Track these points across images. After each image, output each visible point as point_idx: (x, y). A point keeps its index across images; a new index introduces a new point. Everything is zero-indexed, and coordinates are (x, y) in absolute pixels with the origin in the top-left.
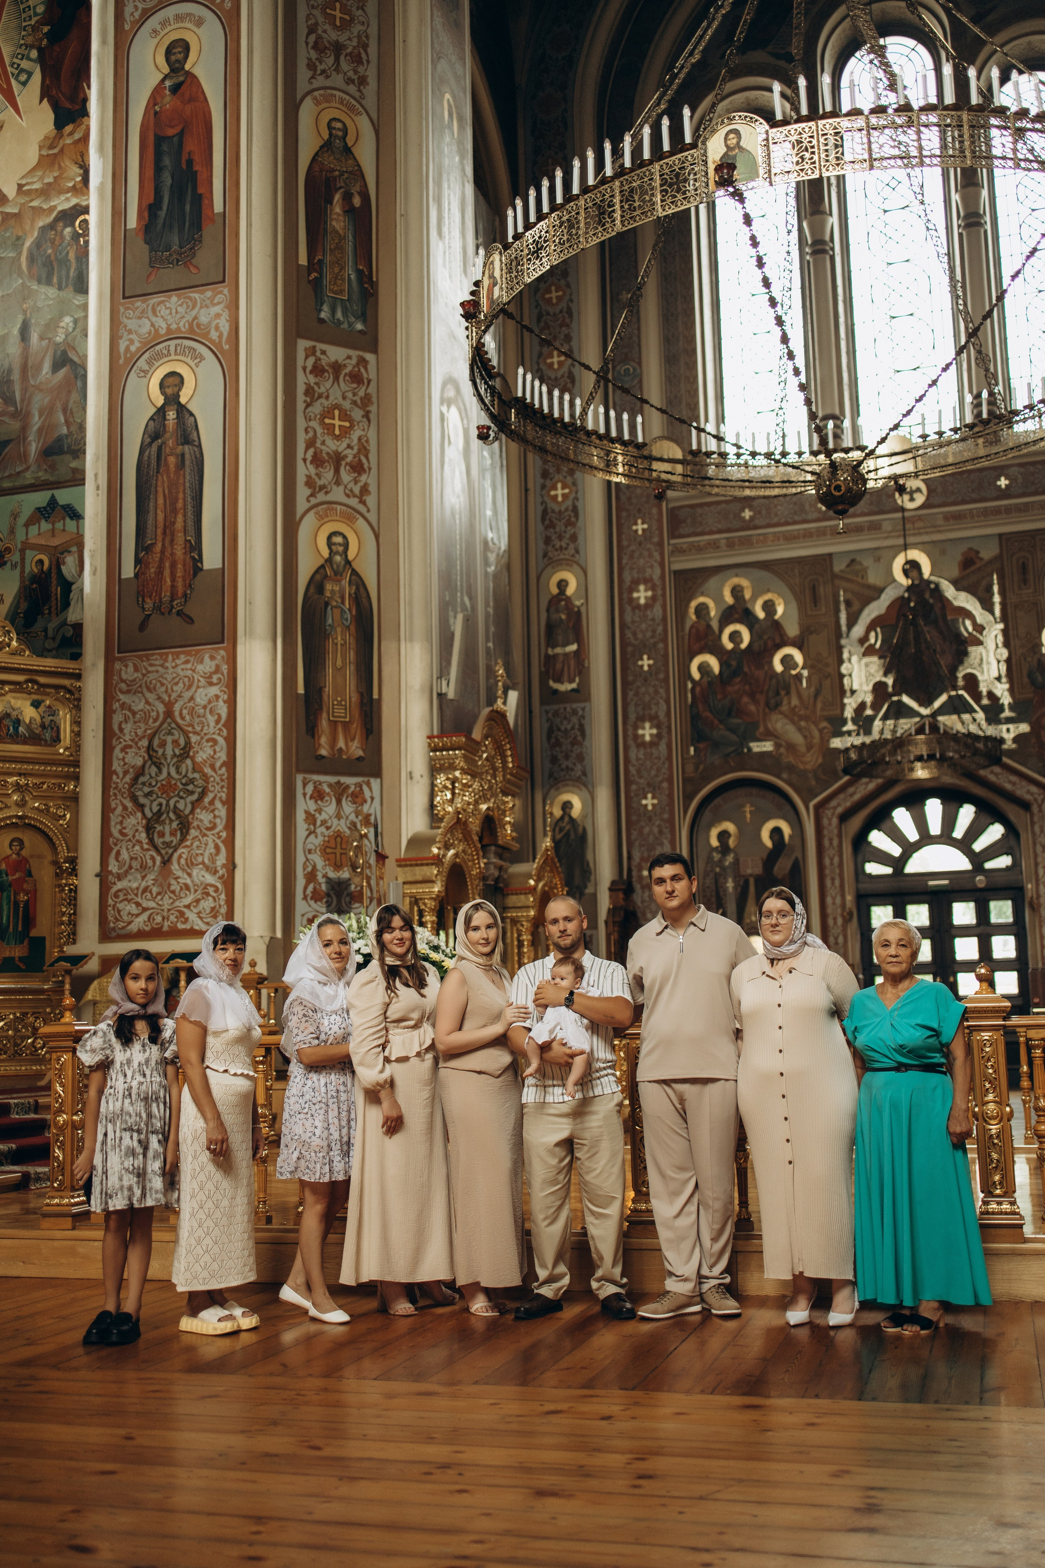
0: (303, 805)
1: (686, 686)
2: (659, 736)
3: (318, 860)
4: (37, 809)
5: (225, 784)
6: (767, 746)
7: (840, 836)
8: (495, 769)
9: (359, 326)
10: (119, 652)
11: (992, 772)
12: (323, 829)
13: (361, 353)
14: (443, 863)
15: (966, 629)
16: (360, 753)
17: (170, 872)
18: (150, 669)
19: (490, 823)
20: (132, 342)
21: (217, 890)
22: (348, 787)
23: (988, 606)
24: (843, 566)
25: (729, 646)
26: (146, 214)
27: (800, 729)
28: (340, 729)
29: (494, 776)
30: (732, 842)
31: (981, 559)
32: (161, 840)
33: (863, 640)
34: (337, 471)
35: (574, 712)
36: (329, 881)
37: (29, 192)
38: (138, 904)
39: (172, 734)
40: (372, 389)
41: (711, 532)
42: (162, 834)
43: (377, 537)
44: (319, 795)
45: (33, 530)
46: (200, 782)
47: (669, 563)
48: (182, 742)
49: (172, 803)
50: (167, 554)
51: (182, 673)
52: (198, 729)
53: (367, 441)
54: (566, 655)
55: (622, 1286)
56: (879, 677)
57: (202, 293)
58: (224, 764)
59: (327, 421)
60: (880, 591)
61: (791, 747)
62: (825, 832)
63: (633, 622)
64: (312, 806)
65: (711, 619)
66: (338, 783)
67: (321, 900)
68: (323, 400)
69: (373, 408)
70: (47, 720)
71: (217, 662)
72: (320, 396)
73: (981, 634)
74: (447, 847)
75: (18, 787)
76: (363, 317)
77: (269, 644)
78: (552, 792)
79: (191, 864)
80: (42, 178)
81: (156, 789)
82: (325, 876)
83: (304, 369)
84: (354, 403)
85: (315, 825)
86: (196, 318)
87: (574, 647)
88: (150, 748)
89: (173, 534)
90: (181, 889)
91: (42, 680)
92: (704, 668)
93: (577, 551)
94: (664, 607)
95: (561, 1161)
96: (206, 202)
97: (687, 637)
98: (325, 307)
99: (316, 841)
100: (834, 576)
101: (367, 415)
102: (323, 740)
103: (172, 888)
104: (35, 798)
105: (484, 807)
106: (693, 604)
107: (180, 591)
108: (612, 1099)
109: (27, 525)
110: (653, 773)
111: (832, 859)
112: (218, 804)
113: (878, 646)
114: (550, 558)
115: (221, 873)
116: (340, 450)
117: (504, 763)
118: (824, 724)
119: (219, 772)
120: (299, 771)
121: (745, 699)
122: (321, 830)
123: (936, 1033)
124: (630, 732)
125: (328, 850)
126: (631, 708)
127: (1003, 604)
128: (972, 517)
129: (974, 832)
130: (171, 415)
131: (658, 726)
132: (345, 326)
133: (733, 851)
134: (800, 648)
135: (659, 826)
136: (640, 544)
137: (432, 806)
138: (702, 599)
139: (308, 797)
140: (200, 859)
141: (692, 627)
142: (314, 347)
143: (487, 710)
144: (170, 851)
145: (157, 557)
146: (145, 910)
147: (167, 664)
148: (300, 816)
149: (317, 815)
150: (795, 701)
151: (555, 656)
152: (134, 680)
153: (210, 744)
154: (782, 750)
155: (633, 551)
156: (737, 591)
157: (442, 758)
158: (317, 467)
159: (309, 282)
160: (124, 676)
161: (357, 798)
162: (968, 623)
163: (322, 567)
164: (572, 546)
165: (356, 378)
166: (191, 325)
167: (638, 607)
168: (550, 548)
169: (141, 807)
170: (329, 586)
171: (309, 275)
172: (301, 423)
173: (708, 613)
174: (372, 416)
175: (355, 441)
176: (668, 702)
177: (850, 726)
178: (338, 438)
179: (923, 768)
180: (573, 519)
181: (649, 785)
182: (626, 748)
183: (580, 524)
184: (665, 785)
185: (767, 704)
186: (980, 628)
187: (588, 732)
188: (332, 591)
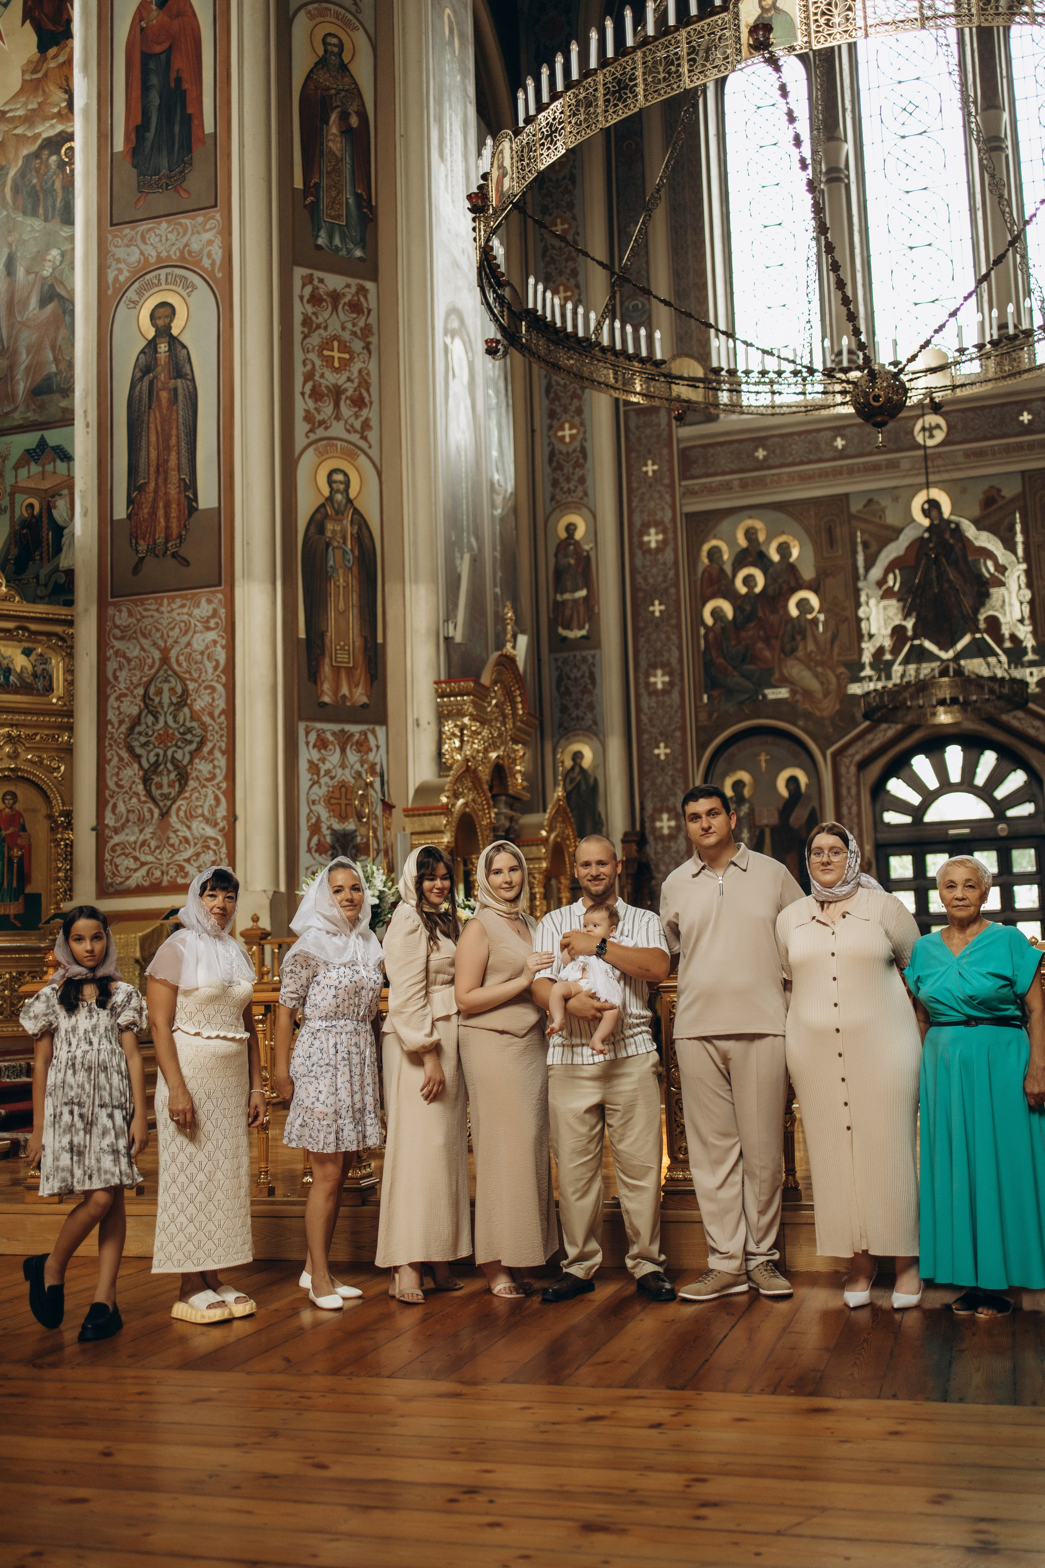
0: (306, 754)
1: (698, 631)
2: (671, 684)
3: (322, 810)
4: (30, 761)
5: (224, 733)
6: (783, 693)
7: (858, 784)
8: (505, 716)
9: (358, 253)
10: (112, 597)
11: (1015, 717)
12: (326, 779)
13: (361, 282)
14: (452, 813)
15: (988, 570)
16: (364, 700)
17: (169, 825)
18: (145, 614)
19: (500, 772)
20: (120, 271)
21: (217, 843)
22: (352, 735)
23: (1010, 546)
24: (860, 507)
25: (743, 590)
26: (133, 137)
27: (816, 675)
28: (343, 675)
29: (504, 723)
30: (747, 792)
31: (1003, 497)
32: (159, 792)
33: (881, 583)
34: (337, 405)
35: (584, 660)
36: (334, 832)
37: (13, 118)
38: (136, 859)
39: (169, 682)
40: (372, 320)
41: (724, 473)
42: (160, 786)
43: (379, 474)
44: (322, 744)
45: (23, 472)
46: (198, 731)
47: (681, 506)
48: (179, 690)
49: (169, 753)
50: (161, 494)
51: (178, 618)
52: (196, 675)
53: (368, 374)
54: (575, 601)
55: (659, 1264)
56: (897, 621)
57: (193, 218)
58: (223, 712)
59: (326, 353)
60: (898, 531)
61: (807, 694)
62: (843, 781)
63: (644, 567)
64: (315, 755)
65: (723, 563)
66: (342, 731)
67: (325, 852)
68: (321, 331)
69: (374, 339)
70: (39, 669)
71: (214, 605)
72: (318, 327)
73: (1003, 575)
74: (456, 796)
75: (9, 739)
76: (362, 243)
77: (268, 587)
78: (563, 742)
79: (190, 816)
80: (25, 104)
81: (152, 739)
82: (330, 828)
83: (301, 298)
84: (354, 333)
85: (318, 774)
86: (187, 245)
87: (583, 593)
88: (146, 696)
89: (166, 473)
90: (181, 842)
91: (33, 627)
92: (717, 613)
93: (586, 494)
94: (675, 550)
95: (592, 1128)
96: (196, 122)
97: (699, 582)
98: (323, 233)
99: (319, 792)
100: (851, 517)
101: (367, 347)
102: (326, 686)
103: (171, 841)
104: (28, 750)
105: (493, 755)
106: (706, 548)
107: (175, 532)
108: (647, 1059)
109: (16, 468)
110: (666, 721)
111: (850, 809)
112: (217, 754)
113: (896, 588)
114: (558, 502)
115: (221, 825)
116: (340, 383)
117: (514, 709)
118: (841, 670)
119: (218, 721)
120: (301, 719)
121: (760, 645)
122: (324, 780)
123: (1010, 982)
124: (641, 680)
125: (333, 801)
126: (643, 656)
127: (1026, 544)
128: (994, 454)
129: (996, 779)
130: (163, 347)
131: (670, 674)
132: (343, 253)
133: (748, 801)
134: (816, 591)
135: (672, 776)
136: (650, 486)
137: (440, 754)
138: (714, 542)
139: (311, 745)
140: (199, 811)
141: (704, 571)
142: (311, 275)
143: (496, 654)
144: (169, 803)
145: (150, 497)
146: (143, 864)
147: (162, 609)
148: (303, 766)
149: (321, 765)
150: (811, 646)
151: (564, 603)
152: (129, 626)
153: (209, 691)
154: (798, 697)
155: (643, 494)
156: (750, 534)
157: (450, 704)
158: (316, 401)
159: (305, 206)
160: (118, 622)
161: (362, 746)
162: (990, 564)
163: (323, 506)
164: (580, 488)
165: (356, 308)
166: (182, 252)
167: (649, 551)
168: (557, 491)
169: (137, 758)
170: (330, 526)
171: (305, 199)
172: (298, 355)
173: (721, 556)
174: (373, 347)
175: (356, 374)
176: (680, 648)
177: (868, 672)
178: (337, 370)
179: (946, 713)
180: (581, 461)
181: (661, 734)
182: (638, 696)
183: (588, 465)
184: (678, 734)
185: (782, 649)
186: (1002, 569)
187: (598, 680)
188: (334, 531)
